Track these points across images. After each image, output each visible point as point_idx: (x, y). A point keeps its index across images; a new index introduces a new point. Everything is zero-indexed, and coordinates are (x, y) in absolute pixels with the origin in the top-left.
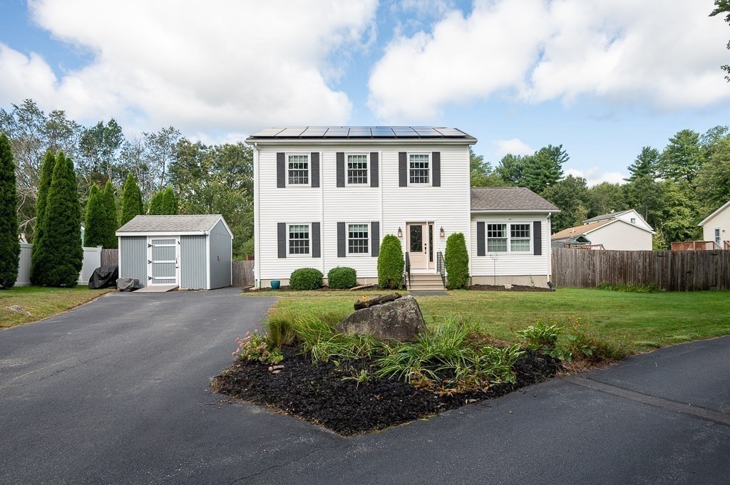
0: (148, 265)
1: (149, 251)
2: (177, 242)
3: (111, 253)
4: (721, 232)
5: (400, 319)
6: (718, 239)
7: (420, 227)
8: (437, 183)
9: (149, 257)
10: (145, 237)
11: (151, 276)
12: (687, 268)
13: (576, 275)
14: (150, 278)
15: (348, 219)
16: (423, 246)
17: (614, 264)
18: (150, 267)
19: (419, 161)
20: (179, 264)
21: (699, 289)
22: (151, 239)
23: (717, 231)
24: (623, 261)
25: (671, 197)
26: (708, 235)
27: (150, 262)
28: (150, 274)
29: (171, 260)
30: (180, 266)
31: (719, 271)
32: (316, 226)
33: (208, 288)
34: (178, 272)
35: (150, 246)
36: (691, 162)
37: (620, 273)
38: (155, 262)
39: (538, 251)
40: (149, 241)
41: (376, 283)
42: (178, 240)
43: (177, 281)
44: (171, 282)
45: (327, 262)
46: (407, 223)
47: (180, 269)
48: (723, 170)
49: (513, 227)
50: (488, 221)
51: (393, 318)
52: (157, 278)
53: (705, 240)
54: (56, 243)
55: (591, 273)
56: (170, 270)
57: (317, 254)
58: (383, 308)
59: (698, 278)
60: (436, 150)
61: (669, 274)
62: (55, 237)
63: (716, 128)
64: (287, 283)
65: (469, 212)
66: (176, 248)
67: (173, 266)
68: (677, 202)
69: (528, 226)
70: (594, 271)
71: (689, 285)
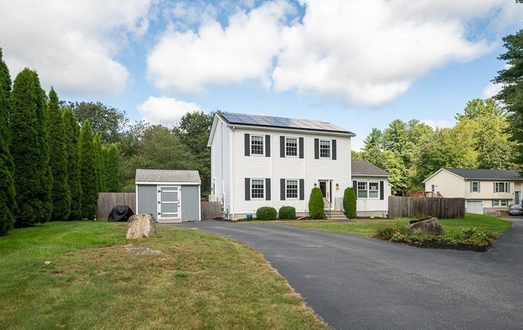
0: (158, 205)
1: (159, 195)
2: (179, 189)
3: (105, 196)
4: (435, 186)
5: (434, 226)
6: (433, 190)
7: (325, 183)
8: (334, 158)
9: (159, 199)
10: (156, 185)
11: (160, 212)
12: (446, 207)
13: (399, 211)
14: (159, 214)
15: (287, 177)
16: (327, 194)
17: (416, 204)
18: (159, 206)
19: (325, 144)
20: (180, 204)
21: (451, 218)
22: (160, 187)
23: (433, 186)
24: (420, 203)
25: (390, 162)
26: (428, 188)
27: (159, 203)
28: (159, 210)
29: (174, 201)
30: (181, 205)
31: (459, 209)
32: (268, 181)
33: (200, 220)
34: (179, 209)
35: (159, 191)
36: (401, 140)
37: (418, 210)
38: (163, 202)
39: (382, 198)
40: (159, 188)
41: (309, 216)
42: (180, 187)
43: (178, 216)
44: (175, 216)
45: (276, 203)
46: (319, 180)
47: (181, 207)
48: (425, 149)
49: (370, 183)
50: (358, 180)
51: (432, 226)
52: (164, 213)
53: (426, 191)
54: (87, 188)
55: (406, 209)
56: (174, 208)
57: (268, 198)
58: (427, 222)
59: (450, 212)
60: (334, 139)
61: (439, 210)
62: (86, 184)
63: (413, 120)
64: (254, 216)
65: (350, 175)
66: (178, 193)
67: (176, 206)
68: (393, 166)
69: (377, 183)
70: (407, 208)
71: (446, 216)
